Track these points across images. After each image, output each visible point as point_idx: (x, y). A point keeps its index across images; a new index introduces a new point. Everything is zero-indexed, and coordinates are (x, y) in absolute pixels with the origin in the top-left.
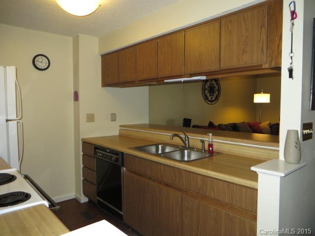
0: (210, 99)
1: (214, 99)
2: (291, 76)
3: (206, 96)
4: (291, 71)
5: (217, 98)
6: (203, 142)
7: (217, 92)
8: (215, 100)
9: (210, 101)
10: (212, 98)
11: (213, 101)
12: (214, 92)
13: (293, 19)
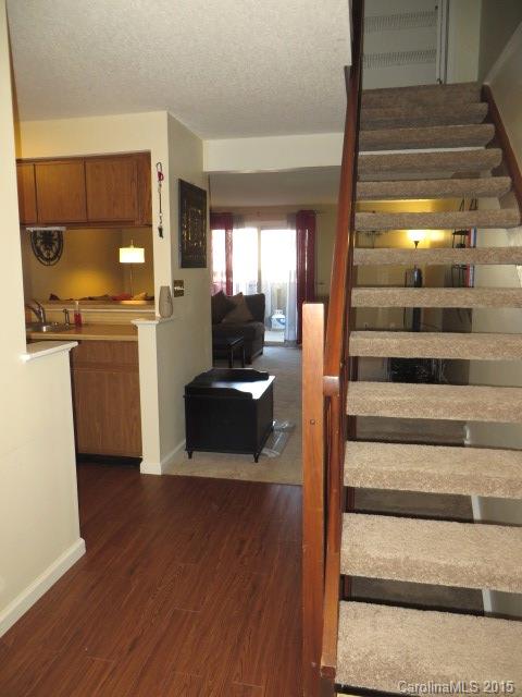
0: (45, 255)
1: (52, 255)
2: (161, 235)
3: (39, 250)
4: (161, 230)
5: (57, 255)
6: (66, 312)
7: (57, 243)
8: (55, 257)
9: (47, 260)
10: (49, 254)
11: (52, 259)
12: (51, 244)
13: (160, 180)
